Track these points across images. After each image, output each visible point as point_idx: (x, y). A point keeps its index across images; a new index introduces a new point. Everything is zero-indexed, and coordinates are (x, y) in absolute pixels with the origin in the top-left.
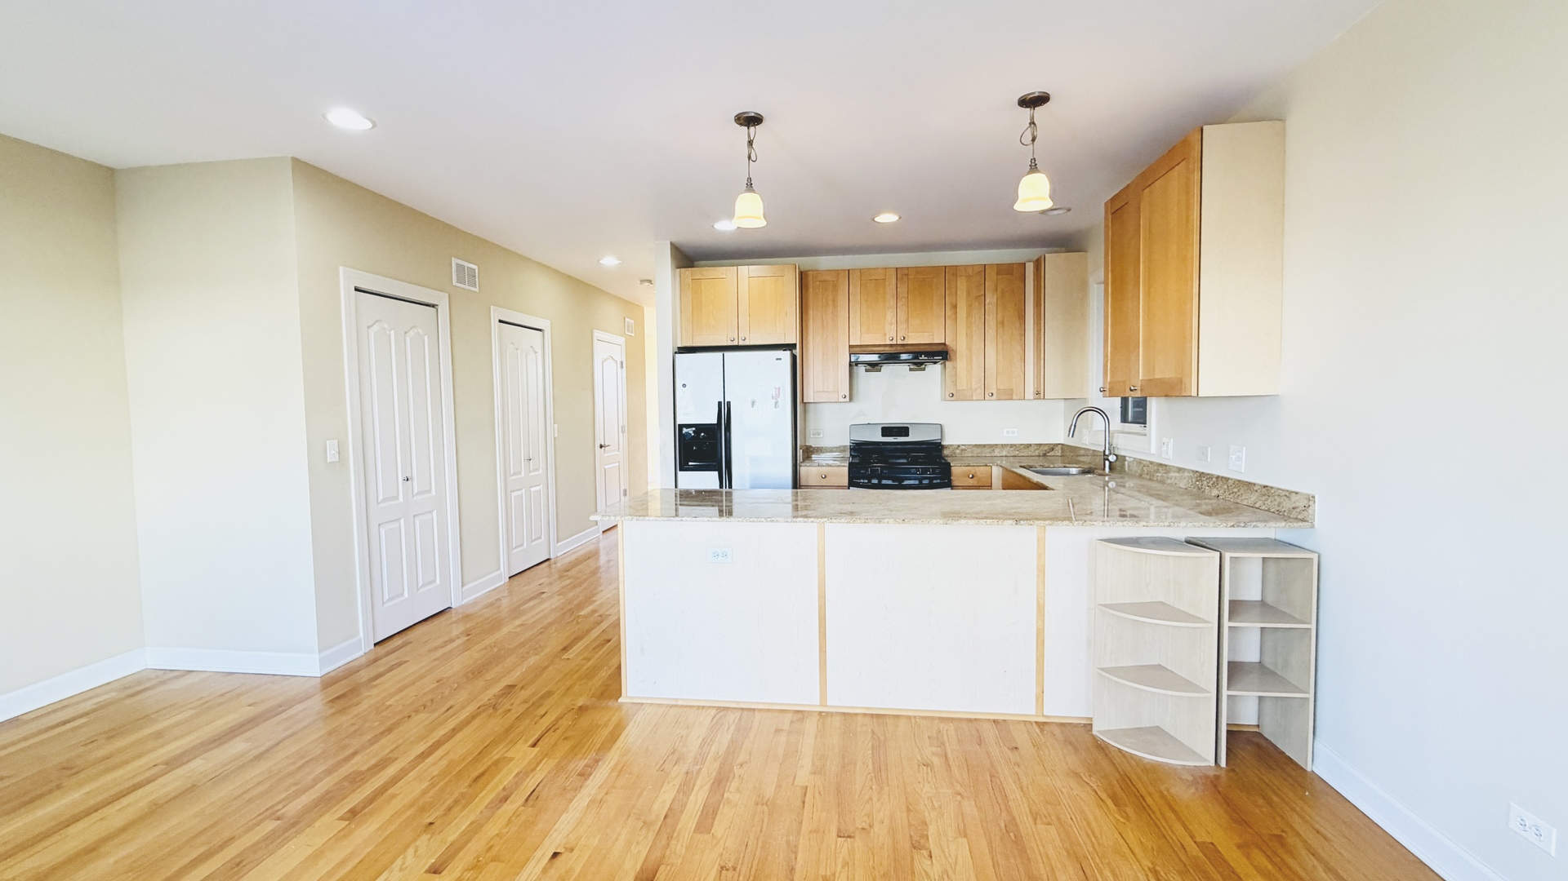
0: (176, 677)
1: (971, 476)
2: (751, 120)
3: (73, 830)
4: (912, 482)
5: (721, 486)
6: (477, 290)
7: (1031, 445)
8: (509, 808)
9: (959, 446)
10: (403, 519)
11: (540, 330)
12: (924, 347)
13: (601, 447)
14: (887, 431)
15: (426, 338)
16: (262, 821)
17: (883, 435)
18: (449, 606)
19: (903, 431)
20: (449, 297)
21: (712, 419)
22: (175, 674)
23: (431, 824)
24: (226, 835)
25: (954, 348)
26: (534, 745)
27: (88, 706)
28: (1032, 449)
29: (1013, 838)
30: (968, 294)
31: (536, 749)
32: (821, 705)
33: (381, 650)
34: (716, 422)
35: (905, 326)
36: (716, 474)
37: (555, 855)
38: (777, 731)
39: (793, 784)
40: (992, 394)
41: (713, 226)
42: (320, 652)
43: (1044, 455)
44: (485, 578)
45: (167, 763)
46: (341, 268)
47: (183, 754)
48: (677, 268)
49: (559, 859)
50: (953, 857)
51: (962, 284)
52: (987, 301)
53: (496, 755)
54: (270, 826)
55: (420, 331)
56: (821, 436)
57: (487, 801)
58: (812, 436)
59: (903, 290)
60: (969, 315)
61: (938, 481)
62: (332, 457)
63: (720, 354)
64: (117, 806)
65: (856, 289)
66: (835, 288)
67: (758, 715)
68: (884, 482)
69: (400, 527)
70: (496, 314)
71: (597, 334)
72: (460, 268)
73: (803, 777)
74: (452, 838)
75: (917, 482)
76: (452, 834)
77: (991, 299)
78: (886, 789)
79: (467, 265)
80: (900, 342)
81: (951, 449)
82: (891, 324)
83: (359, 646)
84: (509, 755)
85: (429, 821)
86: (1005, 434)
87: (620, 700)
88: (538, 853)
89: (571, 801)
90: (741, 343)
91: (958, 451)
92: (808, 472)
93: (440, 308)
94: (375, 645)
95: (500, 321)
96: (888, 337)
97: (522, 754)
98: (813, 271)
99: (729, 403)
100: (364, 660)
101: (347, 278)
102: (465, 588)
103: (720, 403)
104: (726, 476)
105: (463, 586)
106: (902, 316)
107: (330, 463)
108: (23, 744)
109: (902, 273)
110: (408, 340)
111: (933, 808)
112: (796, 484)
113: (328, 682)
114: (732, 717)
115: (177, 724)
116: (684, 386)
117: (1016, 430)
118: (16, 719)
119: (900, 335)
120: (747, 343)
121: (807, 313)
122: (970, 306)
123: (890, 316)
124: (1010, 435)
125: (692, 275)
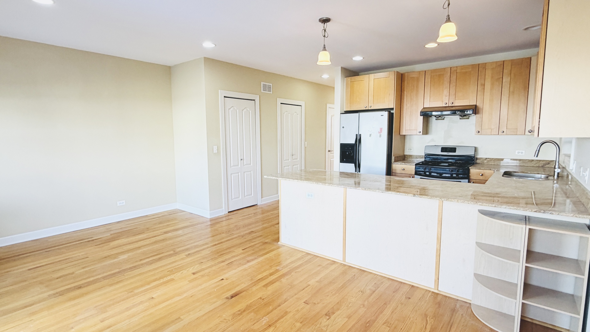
0: (181, 212)
1: (481, 175)
2: (325, 21)
3: (139, 242)
4: (447, 175)
5: (356, 171)
6: (271, 93)
7: (533, 160)
8: (223, 264)
9: (486, 158)
10: (240, 173)
11: (300, 106)
12: (458, 107)
13: (329, 151)
14: (444, 149)
15: (250, 111)
16: (171, 251)
17: (442, 151)
18: (257, 204)
19: (453, 150)
20: (260, 97)
21: (353, 142)
22: (181, 211)
23: (202, 262)
24: (163, 252)
25: (482, 107)
26: (243, 250)
27: (160, 215)
28: (534, 163)
29: (367, 326)
30: (492, 77)
31: (243, 251)
32: (343, 261)
33: (230, 214)
34: (354, 143)
35: (454, 97)
36: (353, 165)
37: (223, 279)
38: (319, 265)
39: (306, 283)
40: (503, 132)
41: (352, 59)
42: (210, 211)
43: (542, 167)
44: (271, 197)
45: (164, 232)
46: (219, 90)
47: (168, 231)
48: (346, 77)
49: (223, 280)
50: (336, 323)
51: (489, 73)
52: (504, 81)
53: (232, 249)
54: (172, 252)
55: (248, 109)
56: (412, 150)
57: (219, 261)
58: (407, 150)
59: (454, 78)
60: (492, 89)
61: (462, 176)
62: (215, 151)
63: (358, 114)
64: (149, 240)
65: (428, 80)
66: (418, 79)
67: (318, 258)
68: (433, 174)
69: (239, 175)
70: (279, 101)
71: (328, 105)
72: (265, 86)
73: (312, 282)
74: (203, 268)
75: (449, 175)
76: (204, 267)
77: (506, 79)
78: (337, 294)
79: (267, 84)
80: (450, 105)
81: (481, 160)
82: (446, 96)
83: (223, 212)
84: (235, 251)
85: (202, 261)
86: (516, 153)
87: (279, 243)
88: (219, 278)
89: (238, 267)
90: (369, 109)
91: (485, 161)
92: (397, 166)
93: (255, 100)
94: (228, 212)
95: (281, 103)
96: (444, 103)
97: (240, 250)
98: (407, 73)
99: (360, 135)
100: (224, 216)
101: (222, 93)
102: (263, 199)
103: (357, 135)
104: (358, 166)
105: (262, 198)
106: (453, 91)
107: (215, 153)
108: (146, 221)
109: (452, 70)
110: (243, 112)
111: (347, 306)
112: (389, 171)
113: (211, 220)
114: (309, 257)
115: (172, 224)
116: (343, 127)
117: (524, 152)
118: (147, 216)
119: (451, 102)
120: (372, 108)
121: (404, 93)
122: (492, 84)
123: (446, 92)
124: (520, 154)
125: (351, 80)
